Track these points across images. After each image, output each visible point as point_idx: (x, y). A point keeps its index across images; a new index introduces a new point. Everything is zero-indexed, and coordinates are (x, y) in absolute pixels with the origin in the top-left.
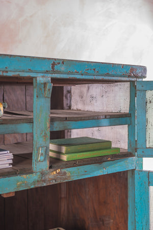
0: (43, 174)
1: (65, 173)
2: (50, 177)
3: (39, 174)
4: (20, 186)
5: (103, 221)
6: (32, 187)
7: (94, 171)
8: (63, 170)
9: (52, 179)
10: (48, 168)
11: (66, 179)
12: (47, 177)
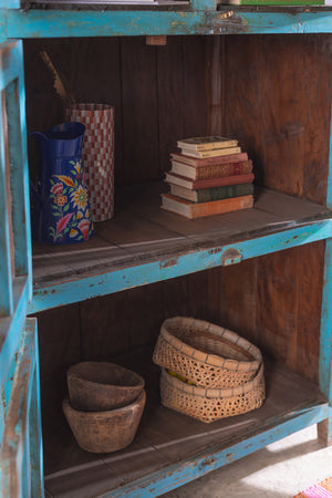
0: (207, 15)
1: (240, 20)
2: (218, 22)
3: (202, 14)
4: (175, 28)
5: (286, 132)
6: (193, 32)
7: (283, 25)
8: (237, 15)
9: (222, 27)
10: (215, 7)
11: (241, 29)
12: (214, 21)
